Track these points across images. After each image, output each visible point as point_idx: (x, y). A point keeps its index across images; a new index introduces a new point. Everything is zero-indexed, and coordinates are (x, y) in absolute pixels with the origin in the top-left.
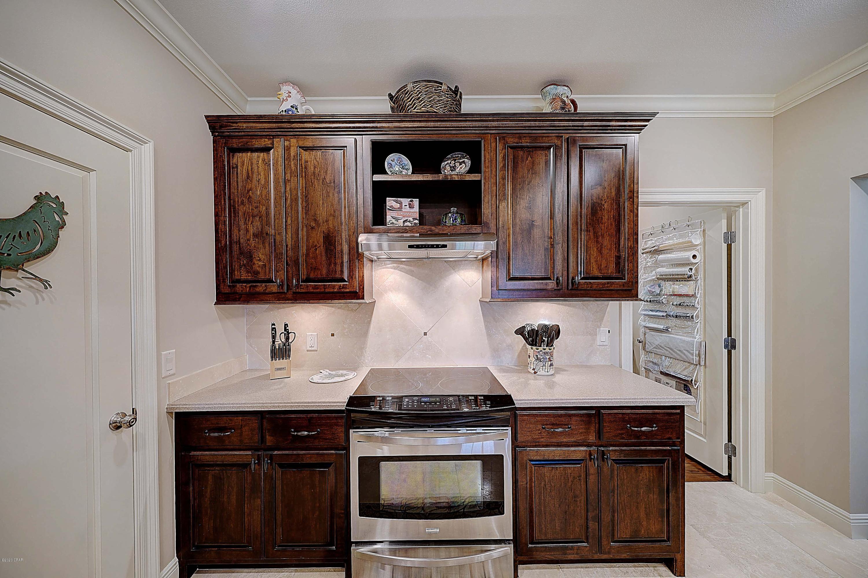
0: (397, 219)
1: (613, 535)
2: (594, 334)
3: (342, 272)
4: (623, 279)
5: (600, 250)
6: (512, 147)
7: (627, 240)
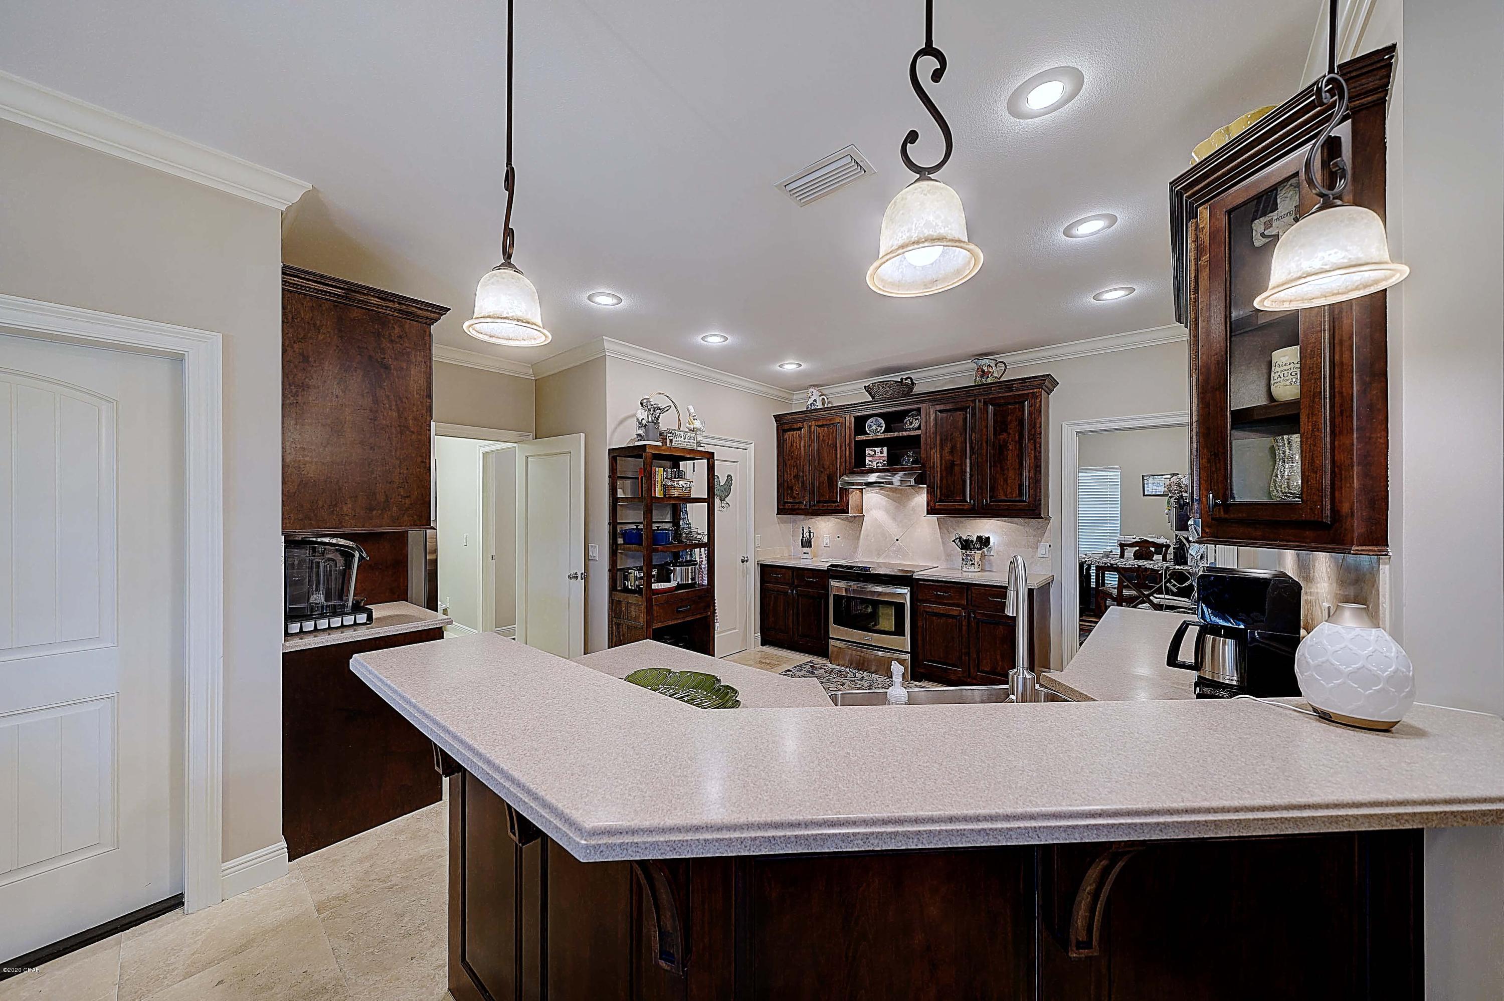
0: (872, 462)
1: (979, 668)
2: (1035, 547)
3: (837, 498)
4: (1025, 501)
5: (1006, 480)
6: (940, 411)
7: (1029, 471)
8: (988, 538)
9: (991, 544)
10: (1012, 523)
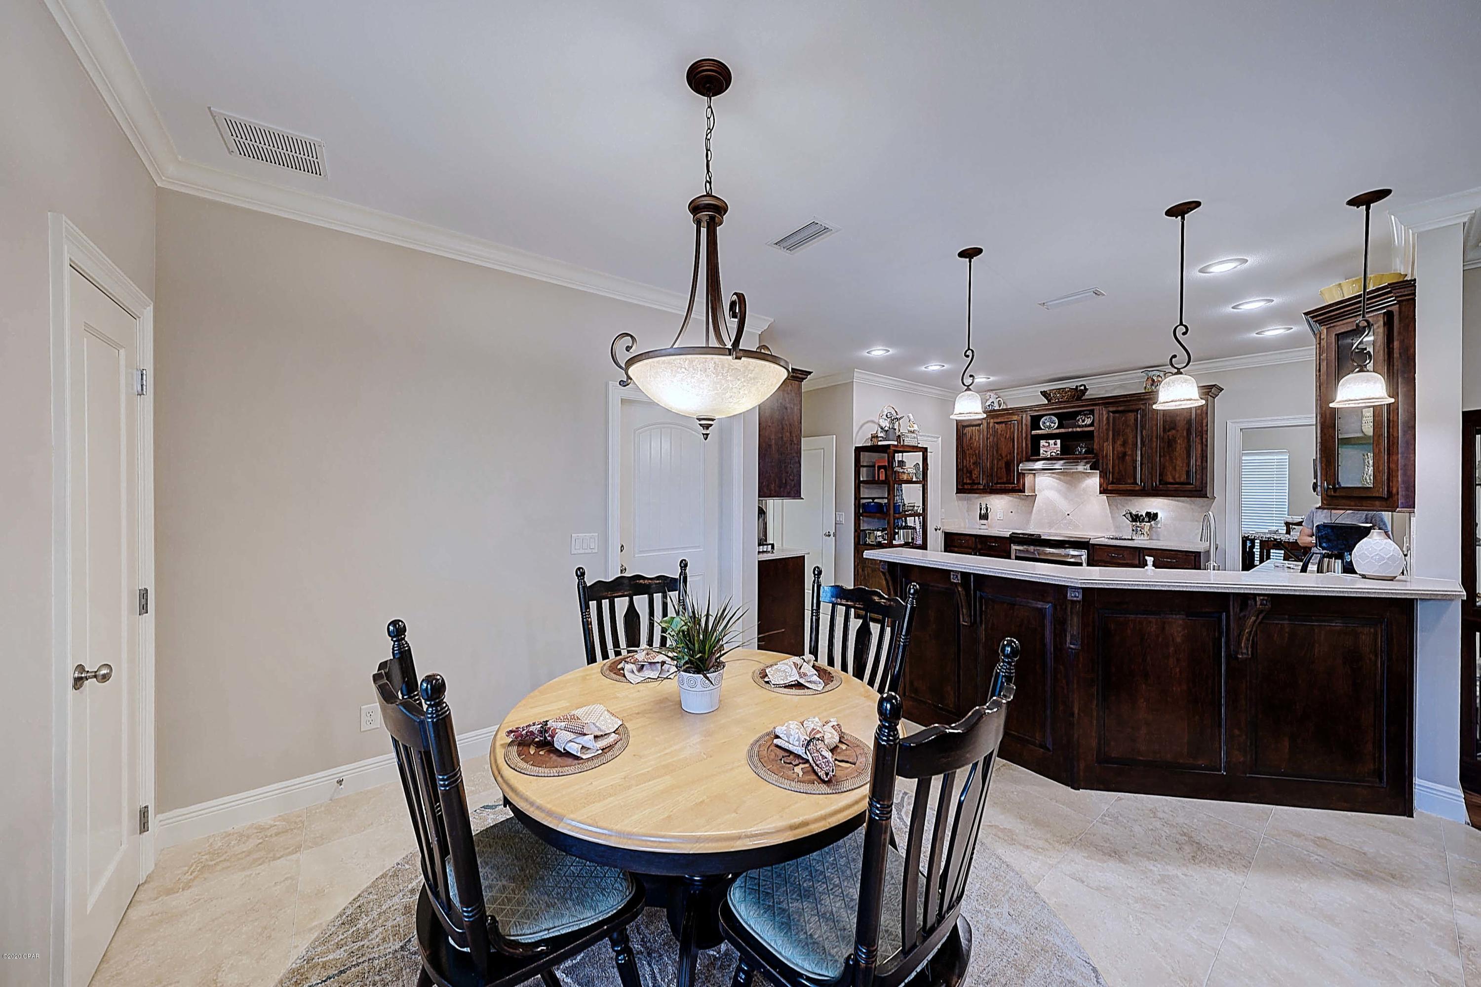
0: (1046, 451)
3: (1014, 480)
4: (1192, 484)
5: (1175, 469)
6: (1113, 412)
7: (1196, 461)
8: (1157, 513)
9: (1159, 518)
10: (1178, 501)
